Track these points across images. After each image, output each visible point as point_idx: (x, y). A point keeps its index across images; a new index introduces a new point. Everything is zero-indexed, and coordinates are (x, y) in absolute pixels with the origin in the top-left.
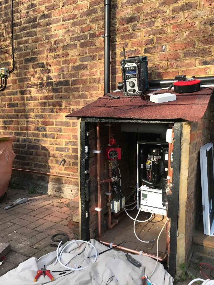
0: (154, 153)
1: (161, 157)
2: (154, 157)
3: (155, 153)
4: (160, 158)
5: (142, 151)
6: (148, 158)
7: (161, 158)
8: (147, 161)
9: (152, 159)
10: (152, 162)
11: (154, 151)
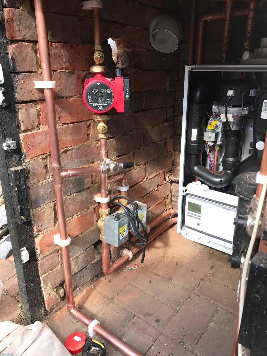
0: (230, 99)
1: (249, 109)
2: (230, 109)
3: (232, 97)
4: (246, 113)
5: (198, 94)
6: (214, 113)
7: (249, 112)
8: (209, 121)
9: (223, 116)
10: (224, 123)
11: (230, 93)
